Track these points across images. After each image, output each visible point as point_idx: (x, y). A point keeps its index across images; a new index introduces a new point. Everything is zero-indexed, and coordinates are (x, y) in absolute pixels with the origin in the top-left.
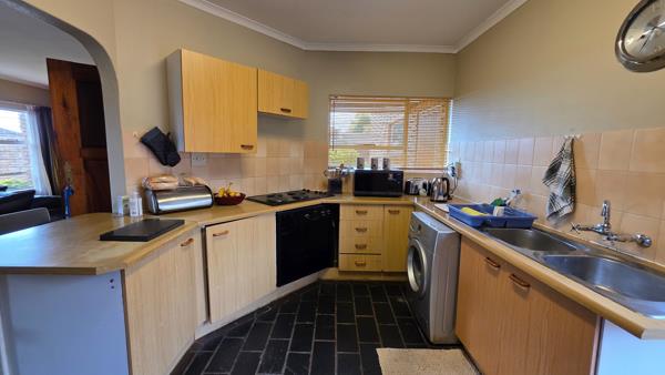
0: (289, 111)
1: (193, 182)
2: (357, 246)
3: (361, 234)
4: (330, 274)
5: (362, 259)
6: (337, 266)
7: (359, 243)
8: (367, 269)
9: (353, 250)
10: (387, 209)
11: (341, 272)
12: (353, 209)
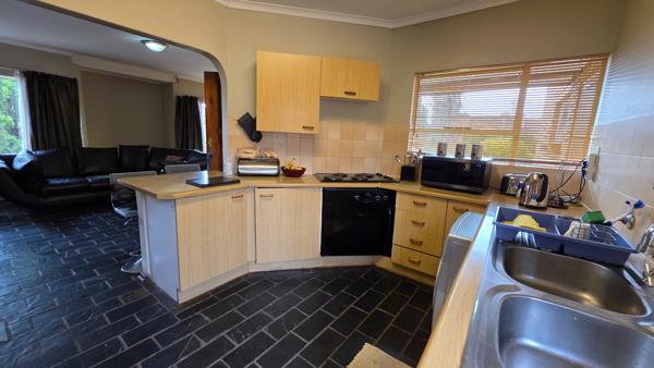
0: (354, 94)
1: (269, 155)
2: (412, 241)
3: (418, 228)
4: (383, 263)
5: (416, 257)
6: (390, 256)
7: (414, 238)
8: (421, 269)
9: (408, 244)
10: (451, 205)
11: (395, 265)
12: (409, 199)
